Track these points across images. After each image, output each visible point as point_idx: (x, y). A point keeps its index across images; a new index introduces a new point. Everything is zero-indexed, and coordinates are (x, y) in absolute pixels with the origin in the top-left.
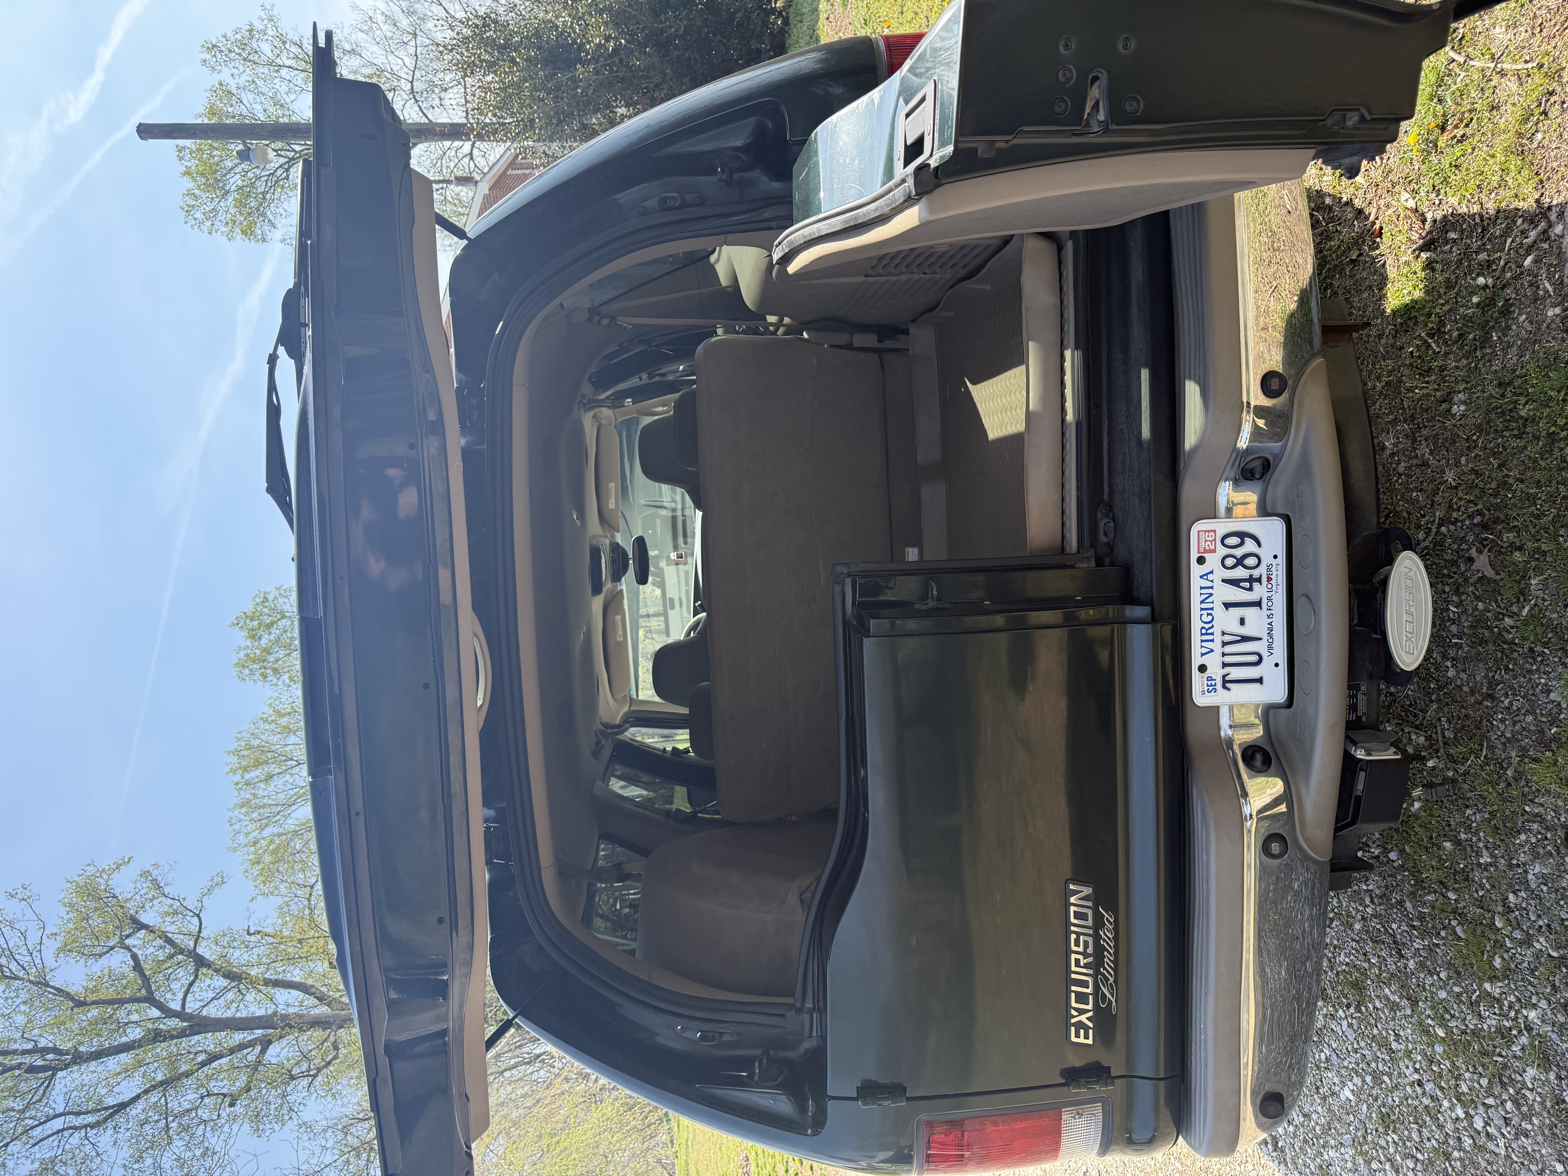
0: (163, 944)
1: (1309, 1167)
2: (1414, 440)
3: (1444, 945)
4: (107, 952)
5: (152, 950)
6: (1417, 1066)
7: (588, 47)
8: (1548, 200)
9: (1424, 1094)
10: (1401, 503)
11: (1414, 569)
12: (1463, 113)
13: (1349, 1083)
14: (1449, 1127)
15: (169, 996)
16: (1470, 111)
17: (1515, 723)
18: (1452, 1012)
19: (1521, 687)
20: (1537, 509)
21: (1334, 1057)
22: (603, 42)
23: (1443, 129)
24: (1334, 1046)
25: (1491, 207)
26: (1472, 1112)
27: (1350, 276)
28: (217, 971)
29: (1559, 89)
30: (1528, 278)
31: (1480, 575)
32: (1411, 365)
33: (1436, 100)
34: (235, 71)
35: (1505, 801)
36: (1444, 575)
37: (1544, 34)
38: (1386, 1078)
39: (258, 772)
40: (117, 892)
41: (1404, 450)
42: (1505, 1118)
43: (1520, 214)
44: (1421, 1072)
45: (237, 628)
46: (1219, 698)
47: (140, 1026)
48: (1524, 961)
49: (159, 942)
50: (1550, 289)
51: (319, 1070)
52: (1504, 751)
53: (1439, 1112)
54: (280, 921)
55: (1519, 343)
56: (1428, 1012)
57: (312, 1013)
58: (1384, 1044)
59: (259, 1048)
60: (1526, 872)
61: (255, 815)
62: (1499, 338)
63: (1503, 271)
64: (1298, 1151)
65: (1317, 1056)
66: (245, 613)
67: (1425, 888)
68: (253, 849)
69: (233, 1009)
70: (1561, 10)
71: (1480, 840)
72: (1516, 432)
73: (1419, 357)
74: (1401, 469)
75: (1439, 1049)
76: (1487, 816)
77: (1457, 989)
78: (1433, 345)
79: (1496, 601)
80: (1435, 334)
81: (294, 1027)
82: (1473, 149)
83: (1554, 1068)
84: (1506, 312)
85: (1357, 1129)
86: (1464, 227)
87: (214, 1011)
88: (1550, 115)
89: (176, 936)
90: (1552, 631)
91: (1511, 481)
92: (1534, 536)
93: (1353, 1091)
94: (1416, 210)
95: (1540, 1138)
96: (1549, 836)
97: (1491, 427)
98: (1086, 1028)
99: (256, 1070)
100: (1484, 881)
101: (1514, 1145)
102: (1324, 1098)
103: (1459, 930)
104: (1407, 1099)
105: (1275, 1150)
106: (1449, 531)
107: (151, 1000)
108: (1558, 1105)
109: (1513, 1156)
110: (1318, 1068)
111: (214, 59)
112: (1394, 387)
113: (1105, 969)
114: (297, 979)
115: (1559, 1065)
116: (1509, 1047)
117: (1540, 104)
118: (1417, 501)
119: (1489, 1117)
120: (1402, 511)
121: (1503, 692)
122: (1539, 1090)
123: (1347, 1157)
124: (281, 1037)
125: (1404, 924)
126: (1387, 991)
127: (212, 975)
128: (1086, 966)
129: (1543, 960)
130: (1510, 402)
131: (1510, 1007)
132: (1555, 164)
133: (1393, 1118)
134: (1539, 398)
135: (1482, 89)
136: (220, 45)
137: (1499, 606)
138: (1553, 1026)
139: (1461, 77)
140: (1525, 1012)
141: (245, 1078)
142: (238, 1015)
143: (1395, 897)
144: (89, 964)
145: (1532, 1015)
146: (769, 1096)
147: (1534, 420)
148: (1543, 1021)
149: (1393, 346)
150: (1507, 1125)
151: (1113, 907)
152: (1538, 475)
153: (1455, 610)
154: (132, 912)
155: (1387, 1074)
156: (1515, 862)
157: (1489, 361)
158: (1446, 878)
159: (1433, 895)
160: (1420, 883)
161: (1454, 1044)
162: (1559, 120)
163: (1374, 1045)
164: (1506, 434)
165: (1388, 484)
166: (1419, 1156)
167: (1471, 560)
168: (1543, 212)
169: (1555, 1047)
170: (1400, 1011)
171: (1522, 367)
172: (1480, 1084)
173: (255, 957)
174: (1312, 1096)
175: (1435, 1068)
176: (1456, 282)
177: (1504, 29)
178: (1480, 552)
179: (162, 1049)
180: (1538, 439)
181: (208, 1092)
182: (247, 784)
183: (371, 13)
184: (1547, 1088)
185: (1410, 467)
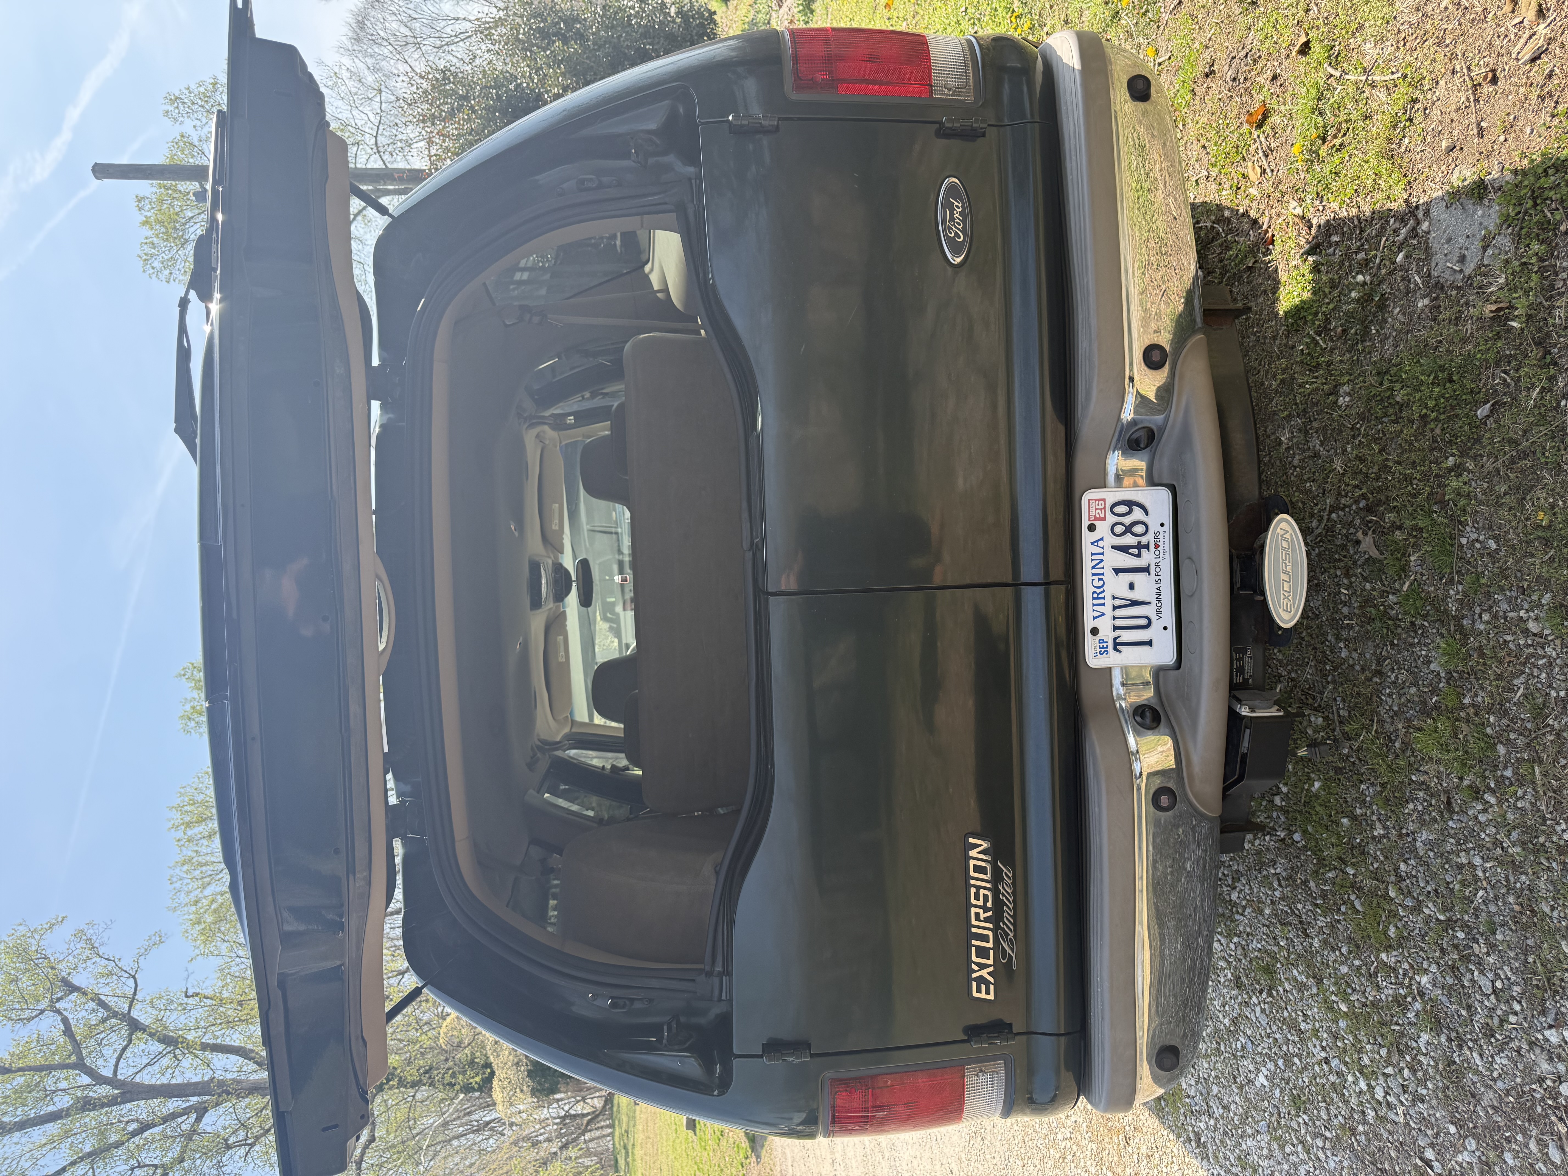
0: (96, 1007)
1: (1229, 1159)
2: (1306, 433)
3: (1345, 920)
4: (36, 1016)
5: (84, 1013)
6: (1324, 1044)
7: (546, 96)
8: (1415, 200)
9: (1331, 1071)
10: (1296, 494)
11: (1291, 531)
12: (1340, 123)
13: (1263, 1069)
14: (1354, 1101)
15: (100, 1062)
16: (1347, 121)
17: (1400, 696)
18: (1353, 985)
19: (1405, 660)
20: (1414, 489)
21: (1249, 1044)
22: (561, 91)
23: (1324, 140)
24: (1249, 1033)
25: (1367, 209)
26: (1373, 1083)
27: (1248, 283)
28: (151, 1035)
29: (1421, 97)
30: (1400, 273)
31: (1367, 556)
32: (1302, 362)
33: (1316, 113)
34: (198, 123)
35: (1394, 772)
36: (1336, 560)
37: (1407, 47)
38: (1296, 1060)
39: (201, 828)
40: (48, 953)
41: (1298, 443)
42: (1403, 1085)
43: (1392, 214)
44: (1328, 1049)
45: (184, 679)
46: (1112, 660)
47: (69, 1094)
48: (1415, 928)
49: (92, 1005)
50: (1419, 281)
51: (257, 1138)
52: (1392, 723)
53: (1344, 1087)
54: (220, 983)
55: (1394, 334)
56: (1332, 989)
57: (251, 1078)
58: (1293, 1026)
59: (194, 1116)
60: (1415, 840)
61: (197, 873)
62: (1377, 331)
63: (1379, 268)
64: (1219, 1144)
65: (1234, 1046)
66: (193, 664)
67: (1326, 866)
68: (194, 908)
69: (168, 1076)
70: (1421, 24)
71: (1373, 813)
72: (1393, 418)
73: (1309, 354)
74: (1296, 462)
75: (1342, 1024)
76: (1379, 789)
77: (1357, 963)
78: (1320, 342)
79: (1381, 581)
80: (1322, 331)
81: (231, 1093)
82: (1350, 156)
83: (1445, 1031)
84: (1382, 306)
85: (1271, 1115)
86: (1345, 229)
87: (147, 1078)
88: (1415, 121)
89: (109, 999)
90: (1430, 604)
91: (1390, 464)
92: (1411, 514)
93: (1267, 1076)
94: (1303, 218)
95: (1434, 1102)
96: (1433, 802)
97: (1372, 415)
98: (987, 983)
99: (191, 1139)
100: (1378, 853)
101: (1412, 1112)
102: (1241, 1087)
103: (1357, 904)
104: (1315, 1079)
105: (1198, 1147)
106: (1339, 516)
107: (81, 1066)
108: (1449, 1066)
109: (1411, 1123)
110: (1235, 1056)
111: (177, 111)
112: (1288, 384)
113: (1004, 923)
114: (237, 1044)
115: (1449, 1027)
116: (1404, 1015)
117: (1406, 111)
118: (1311, 491)
119: (1388, 1087)
120: (1297, 501)
121: (1390, 667)
122: (1432, 1054)
123: (1263, 1144)
124: (217, 1105)
125: (1308, 903)
126: (1295, 972)
127: (147, 1040)
128: (986, 920)
129: (1432, 924)
130: (1389, 389)
131: (1405, 975)
132: (1420, 166)
133: (1303, 1098)
134: (1412, 384)
135: (1356, 101)
136: (183, 97)
137: (1384, 585)
138: (1443, 988)
139: (1338, 90)
140: (1417, 978)
141: (178, 1148)
142: (173, 1081)
143: (1300, 877)
144: (16, 1029)
145: (1424, 980)
146: (678, 1058)
147: (1407, 405)
148: (1434, 985)
149: (1286, 346)
150: (1405, 1092)
151: (1010, 862)
152: (1413, 456)
153: (1346, 592)
154: (64, 974)
155: (1297, 1055)
156: (1404, 831)
157: (1370, 353)
158: (1344, 854)
159: (1334, 872)
160: (1321, 861)
161: (1356, 1017)
162: (1422, 125)
163: (1284, 1027)
164: (1385, 420)
165: (1285, 477)
166: (1328, 1134)
167: (1358, 542)
168: (1412, 211)
169: (1445, 1010)
170: (1307, 991)
171: (1398, 356)
172: (1380, 1055)
173: (193, 1021)
174: (1230, 1086)
175: (1339, 1044)
176: (1339, 282)
177: (1373, 45)
178: (1365, 534)
179: (91, 1118)
180: (1412, 422)
181: (139, 1163)
182: (189, 841)
183: (336, 69)
184: (1439, 1052)
185: (1303, 460)
